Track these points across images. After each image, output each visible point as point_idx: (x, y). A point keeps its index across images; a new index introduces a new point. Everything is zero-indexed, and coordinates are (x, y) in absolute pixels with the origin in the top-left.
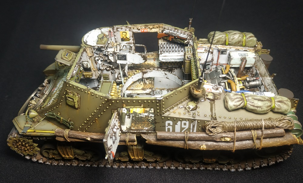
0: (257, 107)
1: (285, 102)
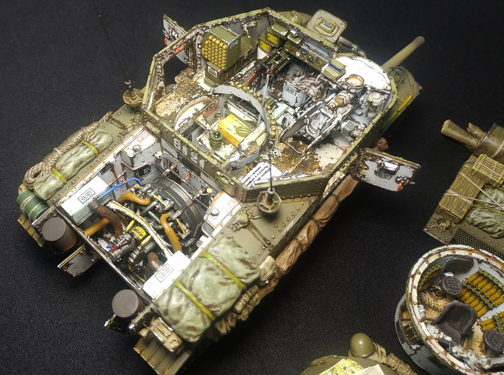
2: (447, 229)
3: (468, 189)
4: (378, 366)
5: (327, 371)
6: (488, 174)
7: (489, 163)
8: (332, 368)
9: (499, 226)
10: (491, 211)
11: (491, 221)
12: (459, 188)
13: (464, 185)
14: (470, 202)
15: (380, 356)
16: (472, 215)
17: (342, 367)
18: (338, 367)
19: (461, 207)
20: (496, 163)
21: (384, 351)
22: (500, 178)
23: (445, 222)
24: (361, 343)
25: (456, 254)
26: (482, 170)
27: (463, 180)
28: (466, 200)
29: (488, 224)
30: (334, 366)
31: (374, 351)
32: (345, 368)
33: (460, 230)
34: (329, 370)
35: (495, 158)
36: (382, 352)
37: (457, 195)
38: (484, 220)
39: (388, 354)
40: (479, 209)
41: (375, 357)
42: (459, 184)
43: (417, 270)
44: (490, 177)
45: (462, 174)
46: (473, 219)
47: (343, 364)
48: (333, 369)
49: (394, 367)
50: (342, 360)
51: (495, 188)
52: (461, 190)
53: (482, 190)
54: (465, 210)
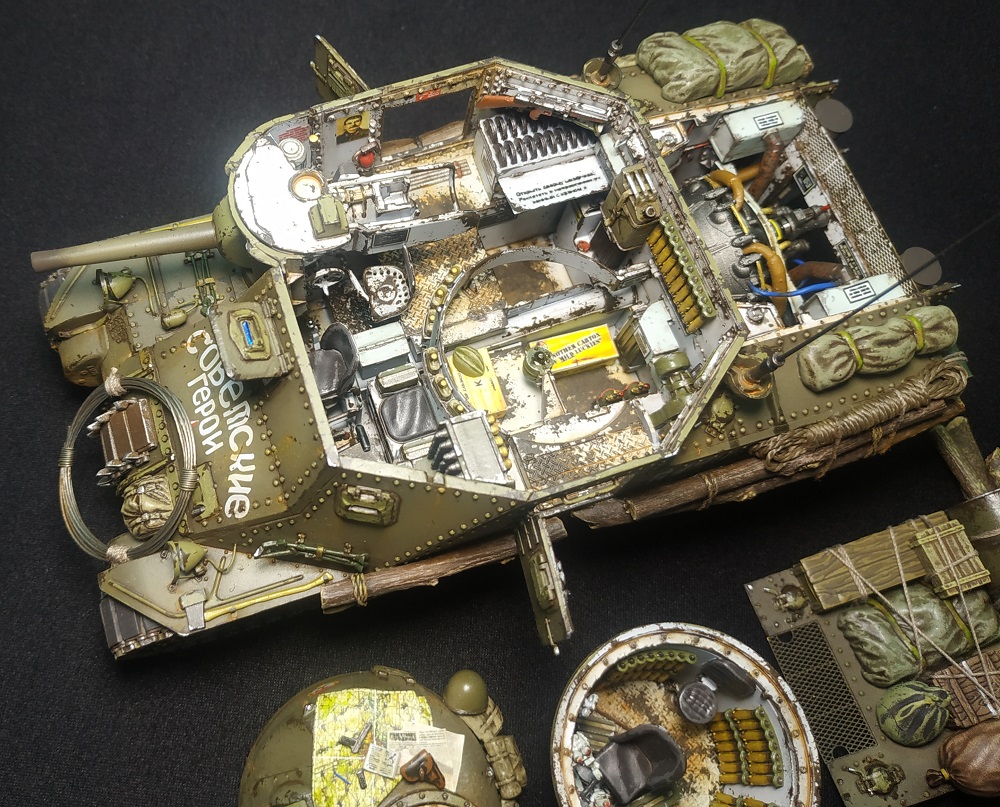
0: (887, 365)
1: (945, 324)
2: (790, 609)
3: (880, 566)
4: (461, 738)
5: (374, 691)
6: (937, 563)
7: (956, 545)
8: (386, 692)
9: (885, 665)
10: (892, 631)
11: (877, 648)
12: (865, 554)
13: (878, 555)
14: (863, 592)
15: (484, 727)
16: (852, 616)
17: (401, 702)
18: (395, 697)
19: (838, 590)
20: (972, 552)
21: (499, 724)
22: (954, 584)
23: (795, 595)
24: (466, 688)
25: (730, 657)
26: (931, 548)
27: (886, 545)
28: (859, 583)
29: (867, 649)
30: (391, 692)
31: (479, 712)
32: (405, 706)
33: (814, 625)
34: (380, 692)
35: (976, 544)
36: (493, 724)
37: (848, 563)
38: (867, 639)
39: (502, 733)
40: (873, 612)
41: (474, 723)
42: (869, 548)
43: (631, 639)
44: (938, 570)
45: (892, 533)
46: (848, 623)
47: (407, 697)
48: (386, 695)
49: (490, 757)
50: (410, 692)
51: (936, 595)
52: (866, 561)
53: (904, 585)
54: (842, 599)
